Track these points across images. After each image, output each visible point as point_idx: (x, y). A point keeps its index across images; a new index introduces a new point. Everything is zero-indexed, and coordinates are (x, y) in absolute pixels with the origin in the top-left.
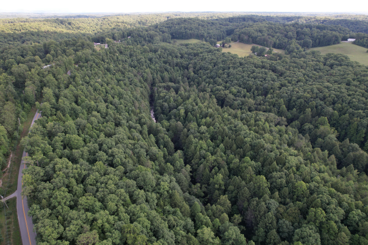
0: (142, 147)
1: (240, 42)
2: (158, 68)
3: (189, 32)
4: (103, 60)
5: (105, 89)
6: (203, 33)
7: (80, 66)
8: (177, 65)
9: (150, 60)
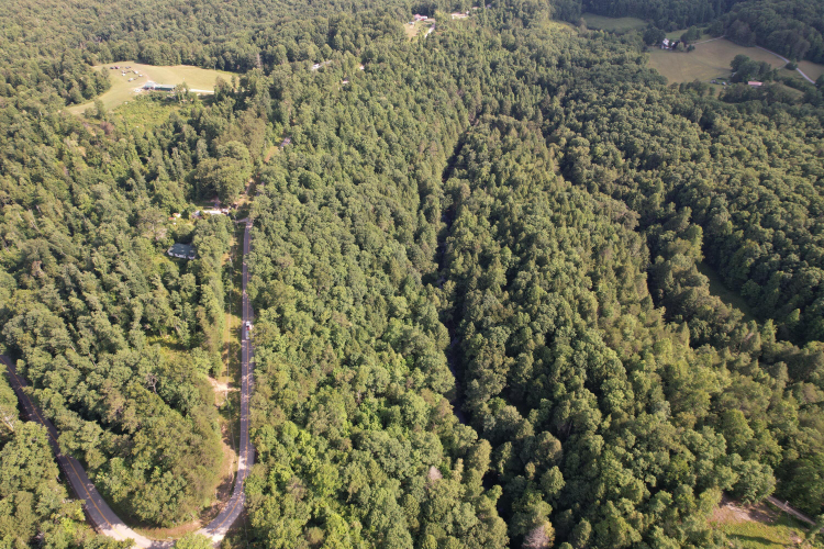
0: (388, 205)
1: (726, 38)
2: (501, 84)
4: (407, 60)
5: (389, 113)
6: (658, 6)
7: (366, 69)
8: (540, 82)
9: (493, 66)
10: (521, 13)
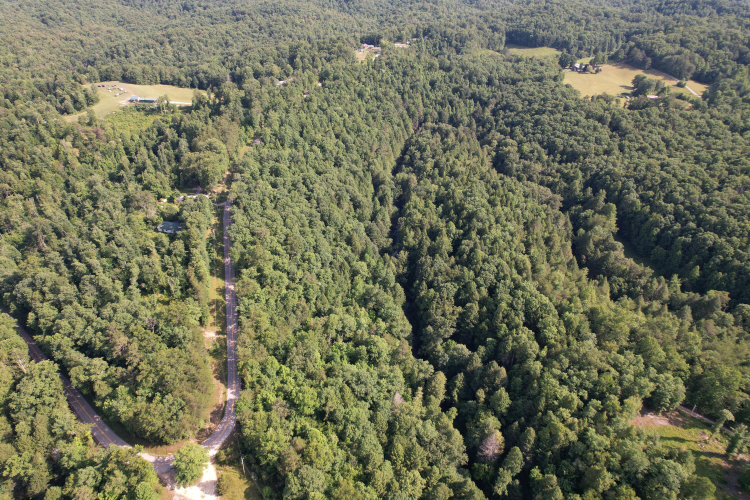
0: (347, 191)
2: (439, 98)
3: (541, 33)
4: (359, 79)
5: (344, 120)
6: (569, 38)
7: (323, 85)
9: (432, 84)
10: (454, 42)
